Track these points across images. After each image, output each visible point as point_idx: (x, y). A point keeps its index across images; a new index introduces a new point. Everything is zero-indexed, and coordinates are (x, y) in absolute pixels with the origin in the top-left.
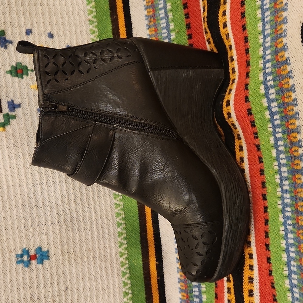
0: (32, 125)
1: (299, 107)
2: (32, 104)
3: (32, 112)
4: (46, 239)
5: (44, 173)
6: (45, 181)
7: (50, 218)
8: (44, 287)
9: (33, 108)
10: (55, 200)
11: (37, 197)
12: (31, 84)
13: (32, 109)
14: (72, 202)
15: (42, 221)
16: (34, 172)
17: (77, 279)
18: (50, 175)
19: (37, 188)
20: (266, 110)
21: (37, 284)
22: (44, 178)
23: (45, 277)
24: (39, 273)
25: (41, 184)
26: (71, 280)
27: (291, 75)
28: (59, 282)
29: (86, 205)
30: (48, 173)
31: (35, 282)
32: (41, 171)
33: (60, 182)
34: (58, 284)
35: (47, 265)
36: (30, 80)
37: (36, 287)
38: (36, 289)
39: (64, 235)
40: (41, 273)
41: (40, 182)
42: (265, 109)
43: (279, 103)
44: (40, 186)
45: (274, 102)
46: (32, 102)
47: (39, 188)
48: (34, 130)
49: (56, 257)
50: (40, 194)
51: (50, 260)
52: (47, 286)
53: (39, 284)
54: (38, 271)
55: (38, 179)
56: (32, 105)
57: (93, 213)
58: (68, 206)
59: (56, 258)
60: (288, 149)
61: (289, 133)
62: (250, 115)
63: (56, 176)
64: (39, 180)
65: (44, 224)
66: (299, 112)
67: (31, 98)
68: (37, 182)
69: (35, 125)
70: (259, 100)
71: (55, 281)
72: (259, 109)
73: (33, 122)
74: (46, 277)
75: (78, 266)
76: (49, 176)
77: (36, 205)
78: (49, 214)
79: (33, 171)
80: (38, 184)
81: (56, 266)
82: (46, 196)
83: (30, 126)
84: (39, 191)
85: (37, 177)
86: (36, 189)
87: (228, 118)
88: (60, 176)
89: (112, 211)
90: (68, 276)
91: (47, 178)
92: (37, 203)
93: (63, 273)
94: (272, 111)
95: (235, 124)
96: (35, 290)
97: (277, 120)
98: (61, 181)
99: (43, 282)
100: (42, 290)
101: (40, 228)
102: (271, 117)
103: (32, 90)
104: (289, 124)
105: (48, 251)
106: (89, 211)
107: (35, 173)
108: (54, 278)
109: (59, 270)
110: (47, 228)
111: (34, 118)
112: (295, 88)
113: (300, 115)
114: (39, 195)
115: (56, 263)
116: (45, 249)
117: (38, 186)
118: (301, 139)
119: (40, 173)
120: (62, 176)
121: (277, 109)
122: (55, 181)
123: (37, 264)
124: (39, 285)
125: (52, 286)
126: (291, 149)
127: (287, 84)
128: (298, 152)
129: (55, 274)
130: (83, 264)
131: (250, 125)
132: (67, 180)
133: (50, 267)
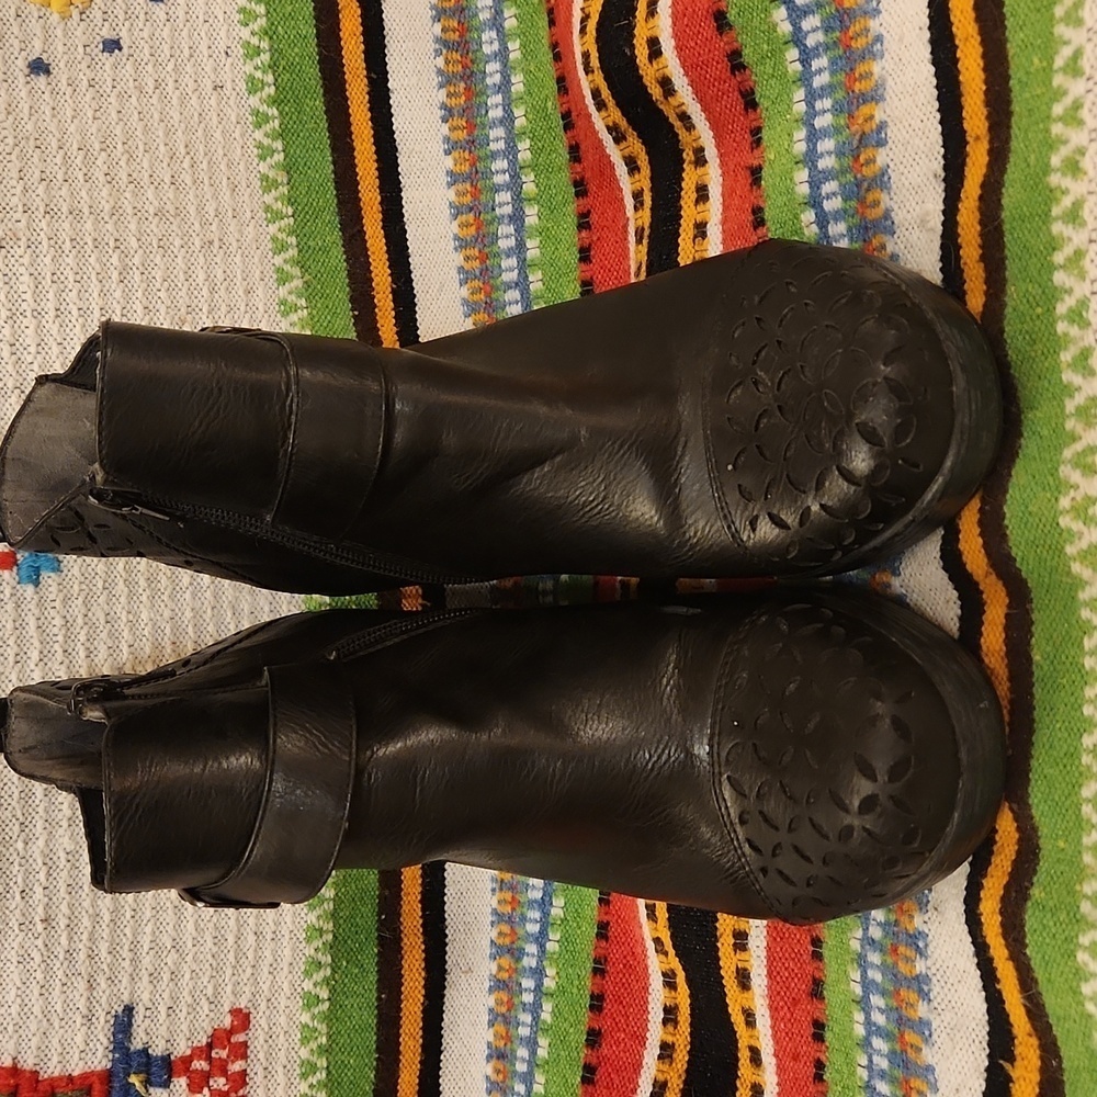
0: (9, 113)
1: (884, 16)
2: (12, 46)
3: (11, 70)
5: (49, 274)
6: (51, 306)
8: (41, 660)
9: (13, 57)
11: (23, 359)
13: (10, 62)
16: (14, 270)
17: (156, 644)
18: (70, 287)
19: (23, 327)
20: (787, 46)
21: (16, 649)
22: (50, 296)
23: (44, 628)
24: (23, 615)
25: (37, 314)
26: (136, 645)
28: (92, 649)
30: (62, 278)
31: (11, 642)
32: (39, 268)
33: (104, 312)
34: (88, 657)
35: (54, 589)
37: (11, 659)
38: (12, 664)
40: (30, 614)
41: (35, 306)
42: (786, 43)
43: (825, 15)
44: (33, 320)
45: (811, 16)
46: (12, 36)
47: (32, 327)
48: (18, 130)
49: (85, 565)
50: (32, 349)
51: (63, 574)
52: (50, 660)
53: (25, 650)
54: (23, 606)
55: (28, 296)
56: (11, 49)
59: (83, 569)
60: (848, 161)
61: (854, 107)
62: (739, 71)
63: (90, 290)
64: (31, 301)
66: (885, 33)
67: (8, 24)
68: (24, 305)
69: (21, 115)
70: (763, 16)
71: (79, 644)
72: (765, 46)
73: (14, 106)
74: (48, 631)
75: (159, 601)
76: (67, 290)
77: (18, 385)
79: (10, 265)
80: (28, 314)
81: (83, 594)
82: (54, 358)
84: (30, 338)
85: (23, 288)
86: (19, 332)
87: (666, 98)
88: (105, 291)
90: (125, 634)
91: (58, 295)
92: (21, 380)
93: (107, 622)
94: (805, 46)
95: (689, 112)
96: (8, 670)
97: (820, 71)
98: (107, 308)
99: (37, 644)
100: (32, 671)
102: (804, 66)
104: (855, 80)
107: (18, 274)
108: (75, 632)
109: (93, 609)
111: (17, 90)
113: (885, 43)
114: (30, 353)
115: (84, 587)
117: (29, 321)
118: (885, 118)
119: (36, 273)
120: (111, 291)
121: (820, 37)
122: (85, 309)
123: (19, 583)
124: (22, 654)
125: (67, 661)
126: (856, 158)
128: (875, 162)
129: (80, 621)
130: (178, 596)
131: (740, 107)
132: (129, 307)
133: (61, 595)
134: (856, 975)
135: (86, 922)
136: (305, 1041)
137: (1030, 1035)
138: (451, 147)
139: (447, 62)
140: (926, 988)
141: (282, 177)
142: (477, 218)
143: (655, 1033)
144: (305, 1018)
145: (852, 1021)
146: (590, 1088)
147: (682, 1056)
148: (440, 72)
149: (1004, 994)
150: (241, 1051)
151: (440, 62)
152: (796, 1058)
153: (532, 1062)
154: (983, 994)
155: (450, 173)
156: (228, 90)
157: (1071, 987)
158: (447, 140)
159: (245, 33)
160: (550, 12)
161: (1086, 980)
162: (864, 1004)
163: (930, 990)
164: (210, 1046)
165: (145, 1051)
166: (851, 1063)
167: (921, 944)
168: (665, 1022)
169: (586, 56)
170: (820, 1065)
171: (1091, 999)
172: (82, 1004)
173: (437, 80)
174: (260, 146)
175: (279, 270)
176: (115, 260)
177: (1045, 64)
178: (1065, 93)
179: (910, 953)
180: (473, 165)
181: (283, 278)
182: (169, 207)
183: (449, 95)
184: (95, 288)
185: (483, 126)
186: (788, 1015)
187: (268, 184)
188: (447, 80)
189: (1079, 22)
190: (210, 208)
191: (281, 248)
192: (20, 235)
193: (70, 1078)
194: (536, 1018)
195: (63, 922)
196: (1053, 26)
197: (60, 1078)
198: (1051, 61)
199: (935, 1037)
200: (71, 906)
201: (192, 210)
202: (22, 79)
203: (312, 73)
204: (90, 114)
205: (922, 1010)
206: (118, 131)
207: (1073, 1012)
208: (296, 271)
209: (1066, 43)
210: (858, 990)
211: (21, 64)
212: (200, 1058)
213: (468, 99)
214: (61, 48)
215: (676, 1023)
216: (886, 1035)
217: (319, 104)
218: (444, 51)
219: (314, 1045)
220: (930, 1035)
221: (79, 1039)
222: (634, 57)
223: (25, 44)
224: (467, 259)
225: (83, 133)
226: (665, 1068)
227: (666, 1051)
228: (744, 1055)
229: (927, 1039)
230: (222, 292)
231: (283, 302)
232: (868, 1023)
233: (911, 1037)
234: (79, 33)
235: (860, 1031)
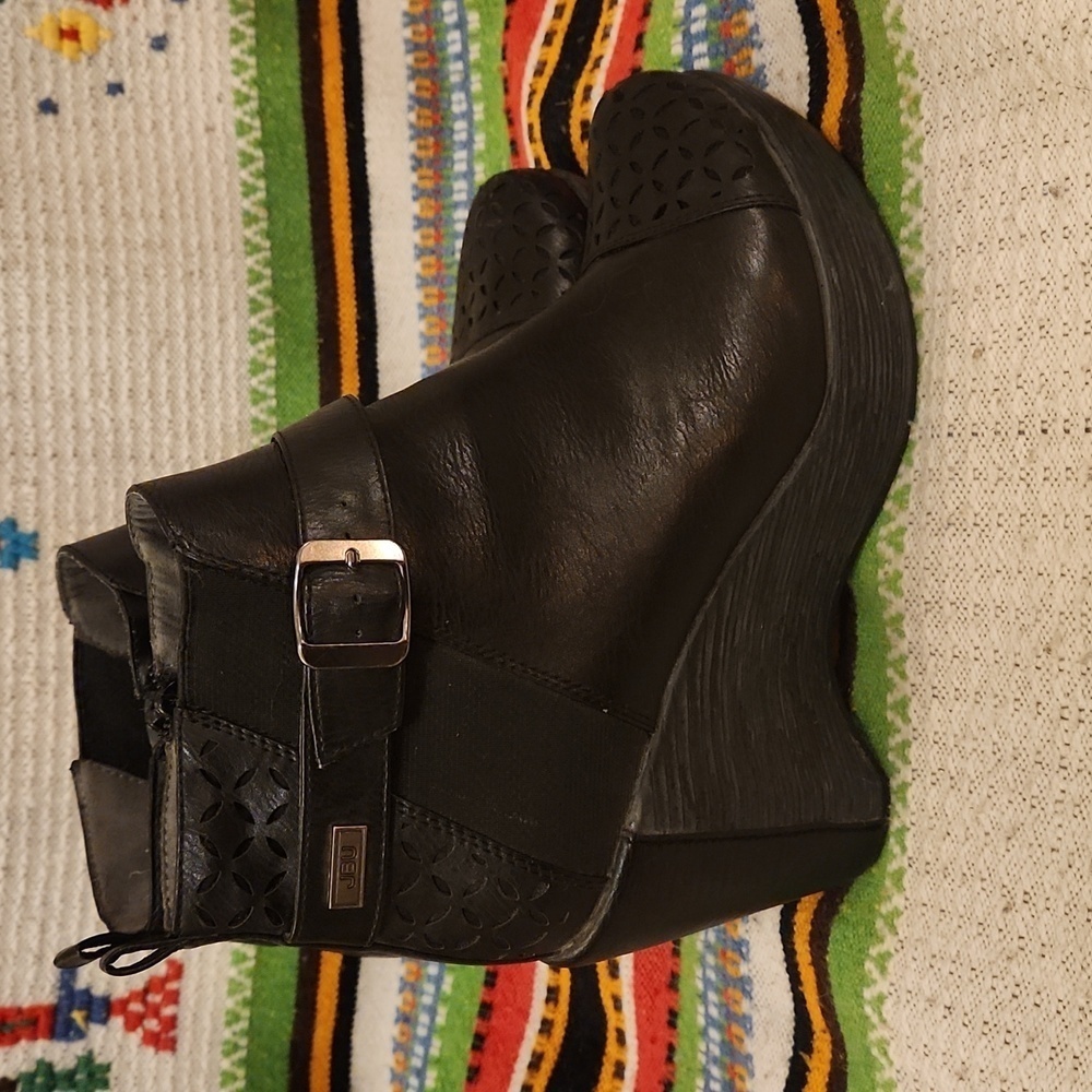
3: (23, 109)
4: (32, 498)
6: (43, 324)
7: (50, 438)
8: (15, 637)
10: (72, 384)
11: (17, 368)
12: (28, 23)
13: (23, 100)
14: (124, 397)
15: (26, 445)
19: (18, 341)
22: (45, 314)
23: (19, 609)
24: (3, 595)
25: (32, 330)
27: (755, 37)
29: (166, 410)
35: (31, 574)
36: (26, 10)
39: (90, 493)
40: (8, 596)
41: (30, 323)
44: (28, 335)
46: (25, 78)
47: (26, 342)
48: (24, 164)
50: (26, 361)
51: (40, 563)
52: (23, 637)
55: (24, 314)
56: (23, 90)
57: (185, 440)
58: (108, 408)
64: (27, 318)
65: (30, 451)
67: (23, 66)
68: (21, 322)
69: (28, 150)
71: (50, 625)
73: (22, 141)
74: (23, 611)
76: (60, 311)
78: (48, 423)
79: (10, 286)
80: (24, 329)
82: (44, 370)
83: (11, 151)
84: (23, 350)
85: (20, 306)
86: (15, 345)
89: (240, 440)
91: (52, 313)
92: (14, 387)
99: (12, 622)
100: (7, 646)
101: (18, 462)
103: (29, 41)
105: (35, 535)
106: (171, 432)
110: (40, 466)
111: (27, 127)
112: (765, 76)
114: (23, 364)
116: (27, 525)
117: (24, 336)
125: (38, 640)
127: (747, 66)
133: (37, 581)
134: (699, 973)
135: (42, 873)
136: (231, 993)
137: (824, 1032)
138: (419, 194)
139: (419, 117)
140: (748, 988)
141: (262, 213)
142: (439, 259)
143: (538, 1009)
144: (233, 972)
145: (696, 1012)
146: (478, 1054)
147: (559, 1032)
148: (412, 126)
149: (806, 995)
150: (174, 998)
151: (412, 117)
152: (653, 1041)
153: (431, 1029)
154: (791, 994)
155: (417, 218)
156: (219, 132)
157: (856, 992)
158: (415, 187)
159: (236, 82)
160: (506, 81)
161: (869, 986)
162: (703, 998)
163: (752, 990)
164: (146, 991)
165: (87, 992)
166: (694, 1049)
167: (744, 950)
168: (548, 1000)
169: (531, 127)
170: (671, 1048)
171: (870, 1003)
172: (34, 944)
173: (408, 133)
174: (244, 184)
175: (252, 301)
176: (104, 286)
177: (894, 190)
178: (910, 219)
179: (736, 957)
180: (437, 213)
181: (255, 307)
182: (157, 240)
183: (420, 147)
184: (84, 309)
185: (449, 178)
186: (650, 1003)
187: (250, 219)
188: (418, 133)
189: (919, 159)
190: (194, 242)
191: (255, 278)
192: (21, 259)
193: (19, 1011)
194: (438, 988)
195: (21, 872)
196: (901, 159)
197: (11, 1010)
198: (899, 188)
199: (754, 1029)
200: (29, 858)
201: (177, 242)
202: (31, 117)
203: (296, 120)
204: (91, 151)
205: (745, 1007)
206: (116, 167)
207: (854, 1013)
208: (268, 301)
209: (911, 176)
210: (700, 985)
211: (32, 103)
212: (136, 1001)
213: (436, 152)
214: (69, 90)
215: (556, 1002)
216: (720, 1028)
217: (301, 148)
218: (417, 107)
219: (239, 997)
220: (751, 1028)
221: (30, 976)
222: (568, 135)
223: (37, 85)
224: (427, 296)
225: (84, 170)
226: (544, 1041)
227: (546, 1026)
228: (611, 1036)
229: (749, 1031)
230: (198, 319)
231: (253, 331)
232: (707, 1016)
233: (736, 1029)
234: (86, 76)
235: (701, 1021)
